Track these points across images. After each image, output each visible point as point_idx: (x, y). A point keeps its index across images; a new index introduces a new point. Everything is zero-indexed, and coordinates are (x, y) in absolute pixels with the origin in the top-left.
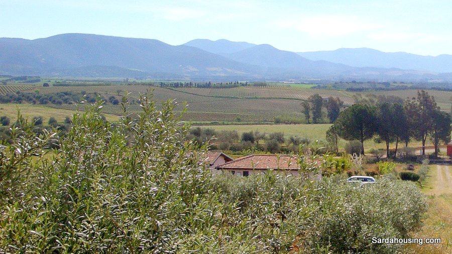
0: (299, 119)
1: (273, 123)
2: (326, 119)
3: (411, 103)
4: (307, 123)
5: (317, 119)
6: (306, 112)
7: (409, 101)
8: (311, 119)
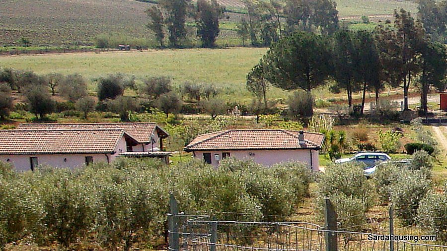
0: (144, 40)
1: (94, 47)
2: (195, 39)
3: (384, 29)
4: (158, 48)
5: (178, 39)
6: (157, 27)
7: (381, 26)
8: (166, 39)
